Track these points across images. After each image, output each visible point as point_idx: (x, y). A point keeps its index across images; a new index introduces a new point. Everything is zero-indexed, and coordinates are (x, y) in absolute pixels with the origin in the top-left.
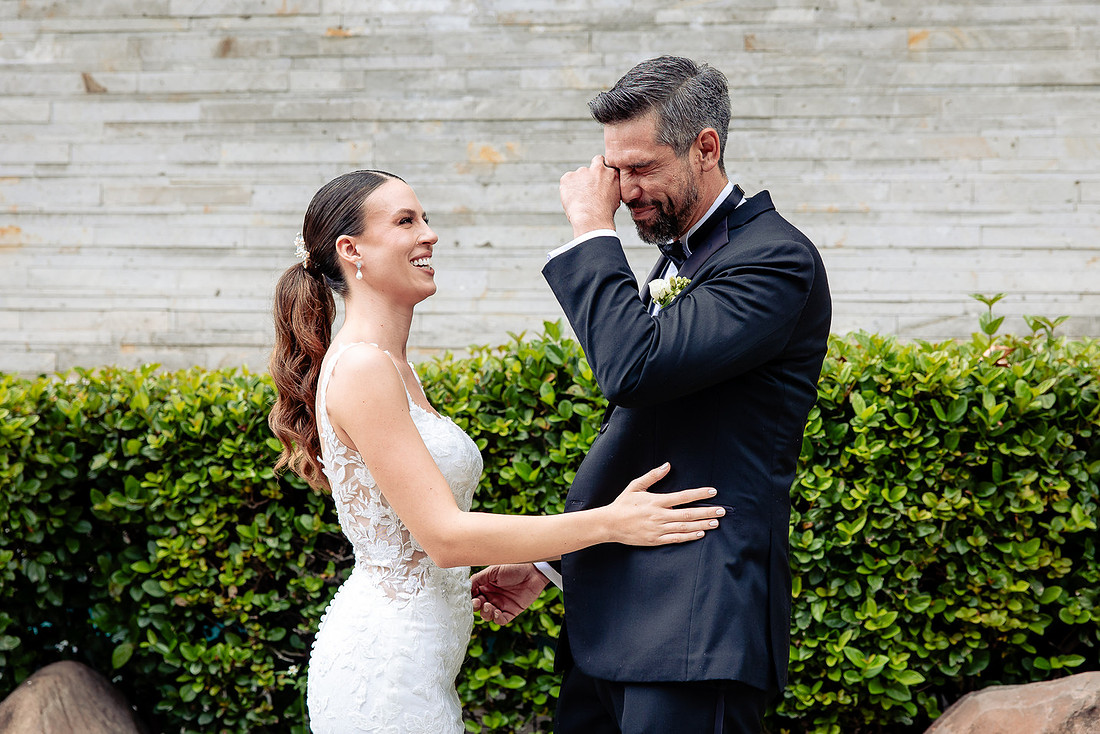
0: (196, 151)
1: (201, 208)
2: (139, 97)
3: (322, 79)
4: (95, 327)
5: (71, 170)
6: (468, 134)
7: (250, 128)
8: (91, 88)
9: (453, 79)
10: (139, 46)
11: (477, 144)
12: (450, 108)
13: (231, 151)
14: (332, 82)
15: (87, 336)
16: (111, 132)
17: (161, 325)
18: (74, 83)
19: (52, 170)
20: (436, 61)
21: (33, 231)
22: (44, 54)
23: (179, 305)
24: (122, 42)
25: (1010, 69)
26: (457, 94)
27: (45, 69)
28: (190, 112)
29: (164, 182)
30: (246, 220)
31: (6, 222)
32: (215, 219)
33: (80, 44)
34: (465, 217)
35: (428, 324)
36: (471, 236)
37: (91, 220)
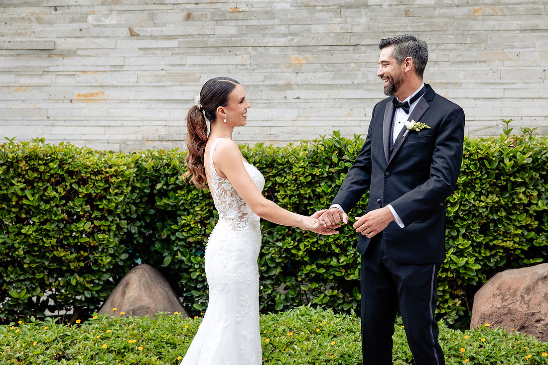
0: (176, 60)
1: (179, 83)
2: (152, 37)
3: (229, 29)
4: (136, 133)
5: (125, 68)
6: (290, 52)
7: (199, 50)
8: (133, 34)
9: (283, 29)
10: (152, 16)
11: (294, 56)
12: (282, 41)
13: (191, 60)
14: (233, 31)
15: (133, 137)
16: (141, 52)
17: (163, 132)
18: (126, 32)
19: (117, 68)
20: (276, 21)
21: (110, 93)
22: (112, 20)
23: (170, 124)
24: (145, 15)
25: (516, 23)
26: (285, 35)
27: (113, 26)
28: (174, 44)
29: (163, 73)
31: (98, 90)
32: (185, 88)
33: (127, 15)
34: (289, 86)
35: (273, 131)
36: (291, 94)
37: (133, 89)
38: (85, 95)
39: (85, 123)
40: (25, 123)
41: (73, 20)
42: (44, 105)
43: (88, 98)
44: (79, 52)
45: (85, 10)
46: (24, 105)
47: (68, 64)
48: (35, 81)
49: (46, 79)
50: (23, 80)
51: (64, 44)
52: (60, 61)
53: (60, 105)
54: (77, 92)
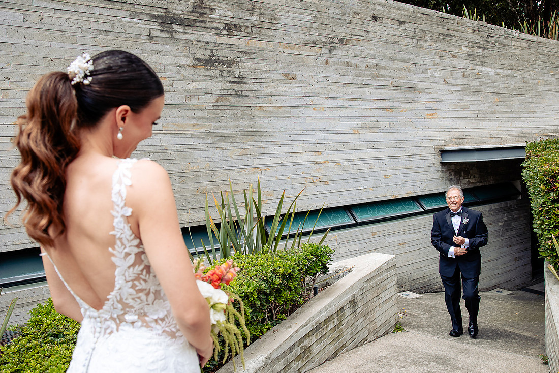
0: (460, 97)
1: (462, 109)
2: (452, 85)
3: (476, 83)
4: (449, 135)
5: (444, 100)
7: (468, 93)
8: (446, 82)
10: (452, 74)
11: (496, 98)
12: (492, 90)
13: (466, 98)
15: (448, 137)
16: (448, 92)
17: (458, 134)
18: (442, 81)
19: (441, 100)
20: (490, 81)
21: (440, 114)
22: (437, 74)
23: (460, 130)
24: (448, 72)
25: (547, 88)
26: (493, 88)
27: (438, 77)
28: (459, 89)
29: (457, 103)
30: (469, 112)
31: (434, 112)
32: (464, 112)
33: (443, 72)
34: (495, 112)
35: (492, 133)
36: (496, 115)
37: (447, 112)
38: (430, 115)
39: (430, 130)
40: (406, 130)
41: (423, 72)
42: (413, 120)
43: (431, 116)
44: (426, 90)
45: (427, 67)
46: (405, 120)
47: (422, 97)
48: (409, 106)
49: (413, 106)
50: (404, 105)
51: (421, 85)
52: (419, 95)
53: (420, 120)
54: (427, 113)
